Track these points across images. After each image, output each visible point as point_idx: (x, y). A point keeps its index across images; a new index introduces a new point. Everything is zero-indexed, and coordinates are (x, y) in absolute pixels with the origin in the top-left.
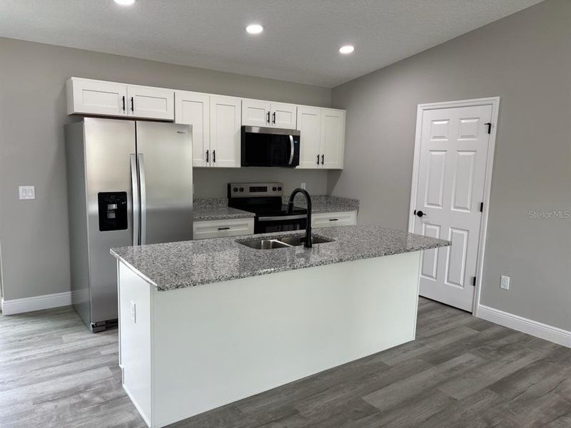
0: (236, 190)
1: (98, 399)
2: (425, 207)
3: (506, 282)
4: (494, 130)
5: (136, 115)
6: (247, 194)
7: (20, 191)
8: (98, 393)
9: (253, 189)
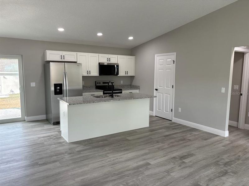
0: (98, 83)
1: (55, 138)
2: (158, 88)
3: (180, 110)
4: (175, 63)
5: (65, 60)
6: (102, 84)
7: (31, 84)
8: (55, 136)
9: (104, 83)
